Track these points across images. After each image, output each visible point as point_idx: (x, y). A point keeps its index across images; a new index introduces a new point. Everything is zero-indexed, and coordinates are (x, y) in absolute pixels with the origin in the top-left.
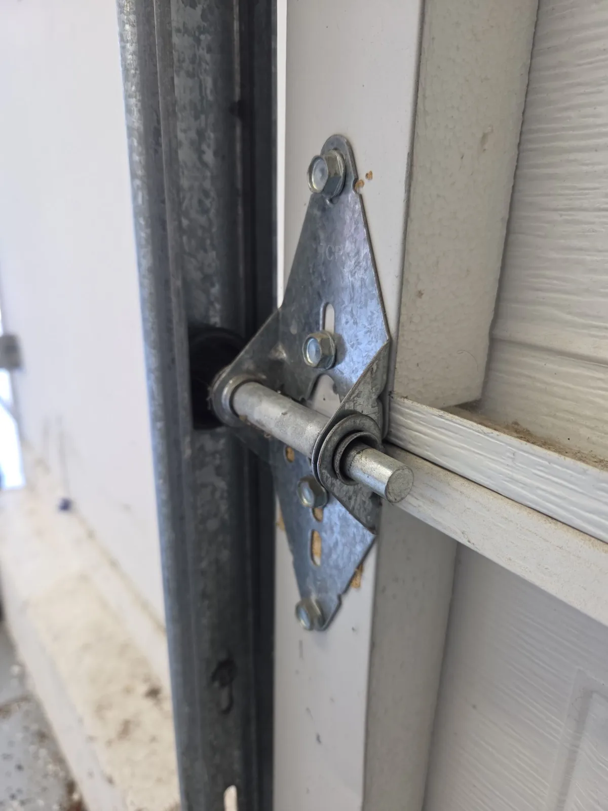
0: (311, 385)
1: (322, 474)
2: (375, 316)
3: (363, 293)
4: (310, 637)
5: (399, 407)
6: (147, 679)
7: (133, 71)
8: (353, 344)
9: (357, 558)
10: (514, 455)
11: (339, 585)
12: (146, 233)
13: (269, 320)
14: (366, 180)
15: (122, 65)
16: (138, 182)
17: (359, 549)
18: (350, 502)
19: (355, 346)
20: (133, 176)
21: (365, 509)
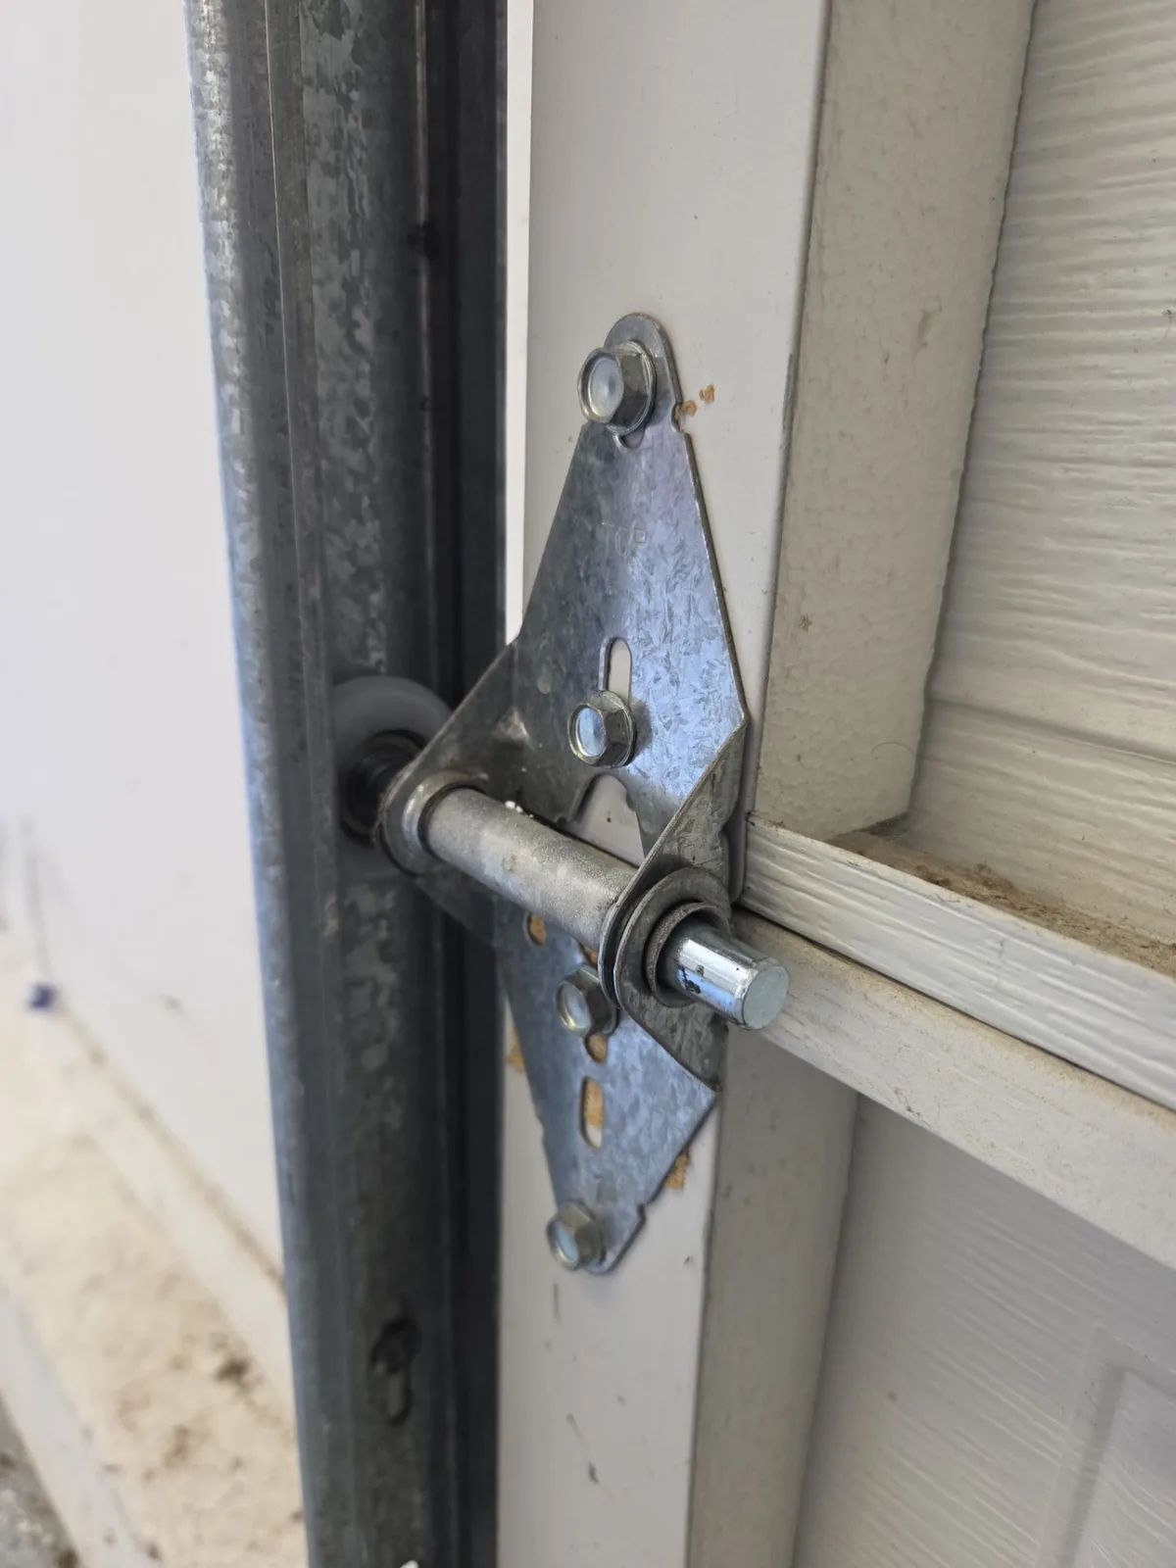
0: (578, 794)
1: (623, 990)
2: (716, 672)
3: (691, 626)
4: (576, 1284)
5: (766, 842)
6: (220, 1343)
7: (222, 167)
8: (670, 722)
9: (679, 1134)
10: (1002, 945)
11: (641, 1188)
12: (247, 491)
13: (494, 666)
14: (700, 403)
15: (198, 153)
16: (231, 389)
17: (684, 1118)
18: (673, 1037)
19: (674, 725)
20: (221, 376)
21: (700, 1048)
